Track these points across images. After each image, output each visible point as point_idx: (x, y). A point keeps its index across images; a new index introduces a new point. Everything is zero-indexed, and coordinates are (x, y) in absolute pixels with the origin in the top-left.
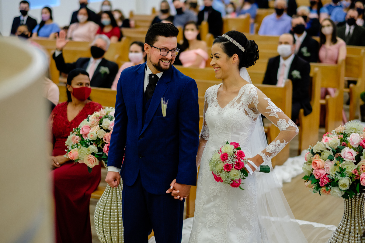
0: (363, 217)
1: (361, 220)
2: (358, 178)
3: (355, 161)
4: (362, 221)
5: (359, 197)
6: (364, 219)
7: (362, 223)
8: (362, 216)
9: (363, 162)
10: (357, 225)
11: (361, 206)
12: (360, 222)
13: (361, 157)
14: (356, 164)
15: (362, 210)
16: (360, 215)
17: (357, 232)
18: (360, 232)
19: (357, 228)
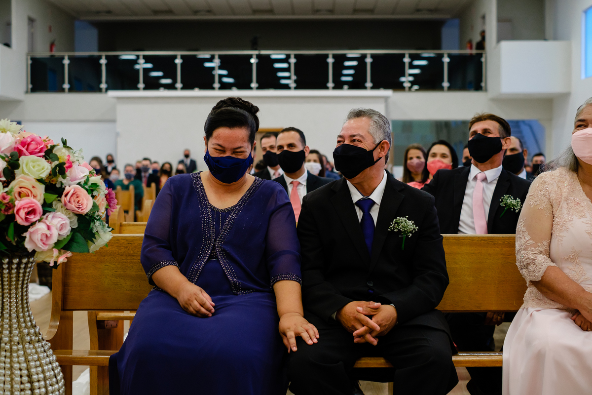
0: (28, 311)
1: (24, 317)
2: (10, 212)
3: (3, 179)
4: (25, 319)
5: (17, 268)
6: (29, 316)
7: (25, 322)
8: (26, 309)
9: (21, 179)
10: (15, 326)
11: (22, 288)
12: (22, 320)
13: (16, 171)
14: (6, 184)
15: (25, 297)
16: (20, 302)
17: (17, 341)
18: (22, 341)
19: (16, 332)
